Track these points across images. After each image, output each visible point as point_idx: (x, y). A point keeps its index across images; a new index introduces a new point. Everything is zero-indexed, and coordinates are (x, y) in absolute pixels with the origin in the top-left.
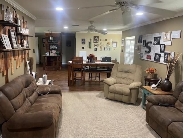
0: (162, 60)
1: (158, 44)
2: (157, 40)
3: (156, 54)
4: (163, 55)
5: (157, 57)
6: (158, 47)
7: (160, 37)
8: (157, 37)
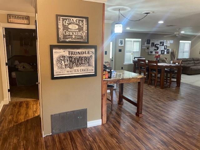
0: (165, 53)
1: (163, 45)
2: (162, 44)
3: (162, 51)
4: (166, 50)
5: (163, 52)
6: (163, 47)
7: (164, 42)
8: (162, 42)
